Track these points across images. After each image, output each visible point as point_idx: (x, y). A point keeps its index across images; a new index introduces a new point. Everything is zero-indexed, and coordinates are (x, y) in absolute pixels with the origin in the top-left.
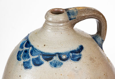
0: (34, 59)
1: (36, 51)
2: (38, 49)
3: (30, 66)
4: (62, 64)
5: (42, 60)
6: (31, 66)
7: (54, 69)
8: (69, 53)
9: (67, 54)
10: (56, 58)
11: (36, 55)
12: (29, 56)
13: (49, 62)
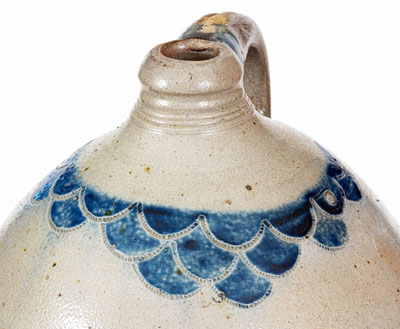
0: (255, 251)
1: (238, 221)
2: (238, 213)
3: (260, 287)
4: (344, 226)
5: (289, 242)
6: (262, 282)
10: (317, 213)
11: (254, 235)
12: (228, 253)
13: (311, 235)
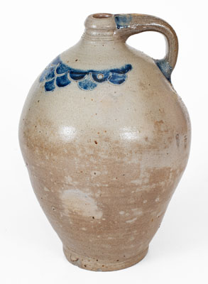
0: (59, 78)
3: (52, 88)
4: (96, 86)
5: (69, 79)
7: (83, 92)
8: (108, 73)
9: (106, 73)
10: (89, 78)
11: (63, 73)
13: (79, 81)
